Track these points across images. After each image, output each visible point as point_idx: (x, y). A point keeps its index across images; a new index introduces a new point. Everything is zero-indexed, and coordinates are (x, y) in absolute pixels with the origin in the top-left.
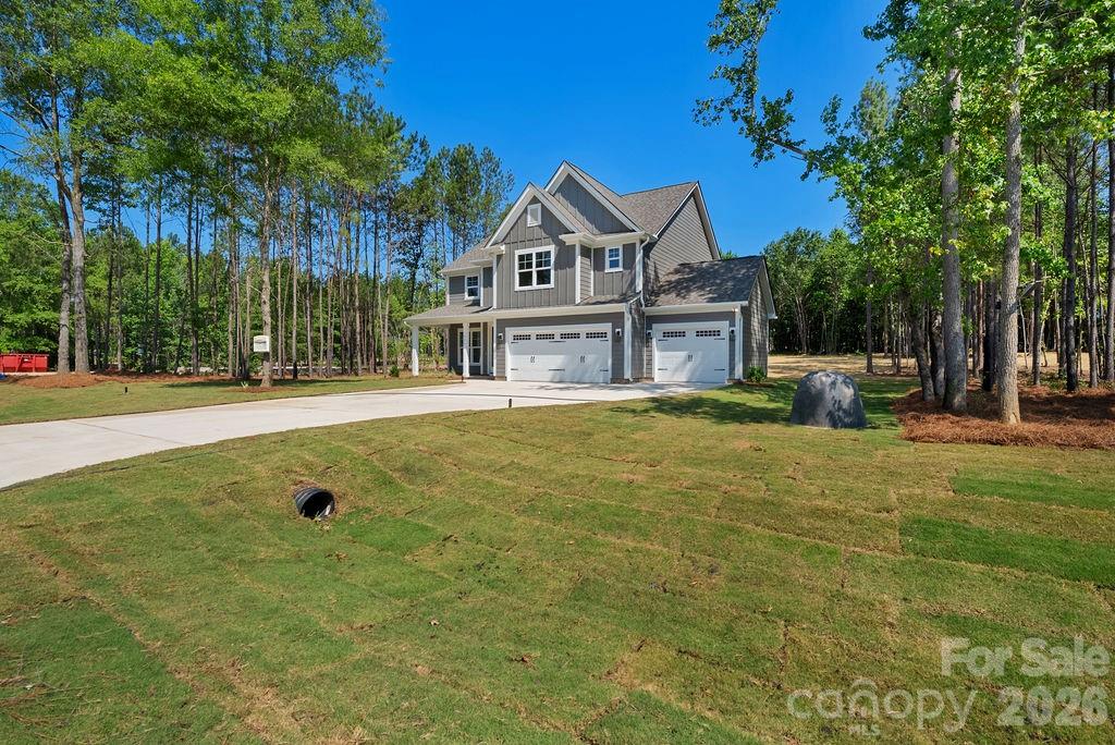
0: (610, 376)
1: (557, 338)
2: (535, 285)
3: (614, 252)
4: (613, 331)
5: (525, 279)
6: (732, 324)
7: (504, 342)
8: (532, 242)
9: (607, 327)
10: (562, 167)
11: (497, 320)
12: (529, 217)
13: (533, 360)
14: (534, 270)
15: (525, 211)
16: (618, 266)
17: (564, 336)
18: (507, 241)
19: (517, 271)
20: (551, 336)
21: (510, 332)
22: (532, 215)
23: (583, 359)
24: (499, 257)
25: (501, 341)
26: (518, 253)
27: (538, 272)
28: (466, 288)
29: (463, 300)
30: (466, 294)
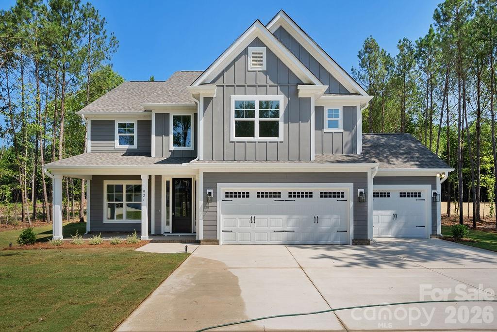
0: (352, 237)
1: (285, 196)
2: (257, 137)
3: (333, 113)
4: (355, 192)
5: (244, 129)
6: (434, 188)
7: (214, 200)
8: (255, 87)
9: (348, 188)
10: (278, 17)
11: (205, 174)
12: (250, 60)
13: (253, 220)
14: (257, 120)
15: (245, 52)
16: (337, 127)
17: (292, 195)
18: (218, 83)
19: (233, 119)
20: (277, 195)
21: (223, 188)
22: (254, 58)
23: (317, 219)
24: (208, 100)
25: (209, 198)
26: (235, 98)
27: (261, 122)
28: (117, 135)
29: (113, 149)
30: (117, 141)
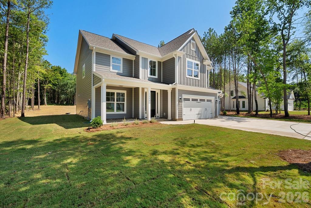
0: (214, 116)
2: (193, 77)
4: (215, 100)
7: (181, 101)
8: (193, 57)
12: (191, 45)
13: (191, 110)
14: (193, 70)
15: (190, 41)
17: (200, 100)
19: (187, 68)
23: (206, 109)
24: (179, 58)
26: (187, 59)
28: (111, 63)
29: (109, 71)
30: (111, 67)
